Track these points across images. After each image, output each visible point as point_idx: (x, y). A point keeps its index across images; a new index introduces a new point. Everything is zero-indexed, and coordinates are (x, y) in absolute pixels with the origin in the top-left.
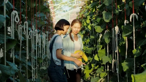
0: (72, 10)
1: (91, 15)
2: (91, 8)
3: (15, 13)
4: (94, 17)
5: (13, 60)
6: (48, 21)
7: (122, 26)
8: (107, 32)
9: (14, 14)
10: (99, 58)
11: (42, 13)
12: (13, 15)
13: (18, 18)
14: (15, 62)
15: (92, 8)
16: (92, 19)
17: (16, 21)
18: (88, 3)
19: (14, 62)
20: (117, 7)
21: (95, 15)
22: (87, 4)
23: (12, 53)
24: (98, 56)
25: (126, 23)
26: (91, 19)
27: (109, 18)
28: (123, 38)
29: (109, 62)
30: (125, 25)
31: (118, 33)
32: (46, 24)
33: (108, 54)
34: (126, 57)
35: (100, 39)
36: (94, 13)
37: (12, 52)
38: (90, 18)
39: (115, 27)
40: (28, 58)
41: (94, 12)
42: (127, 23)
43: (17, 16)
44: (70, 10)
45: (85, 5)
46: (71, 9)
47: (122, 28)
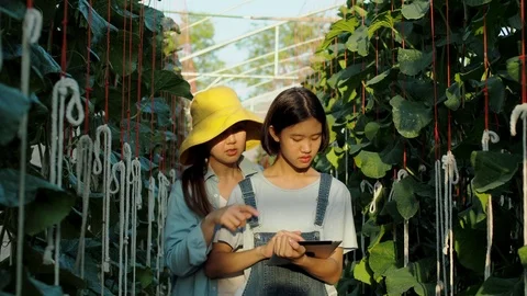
0: (259, 97)
1: (339, 114)
2: (342, 86)
3: (69, 89)
4: (350, 122)
5: (53, 275)
6: (176, 133)
7: (475, 153)
8: (406, 175)
9: (64, 91)
10: (371, 272)
11: (161, 98)
12: (59, 95)
13: (80, 107)
14: (61, 283)
15: (345, 88)
16: (344, 126)
17: (71, 120)
18: (328, 71)
19: (57, 282)
20: (453, 81)
21: (355, 115)
22: (324, 74)
23: (51, 247)
24: (367, 265)
25: (490, 141)
26: (341, 127)
27: (415, 123)
28: (477, 198)
29: (412, 289)
30: (485, 148)
31: (455, 179)
32: (169, 142)
33: (406, 260)
34: (487, 274)
35: (373, 203)
36: (350, 106)
37: (51, 241)
38: (337, 122)
39: (444, 156)
40: (106, 267)
41: (353, 102)
42: (493, 141)
43: (76, 99)
44: (250, 97)
45: (315, 76)
46: (256, 95)
47: (473, 161)
